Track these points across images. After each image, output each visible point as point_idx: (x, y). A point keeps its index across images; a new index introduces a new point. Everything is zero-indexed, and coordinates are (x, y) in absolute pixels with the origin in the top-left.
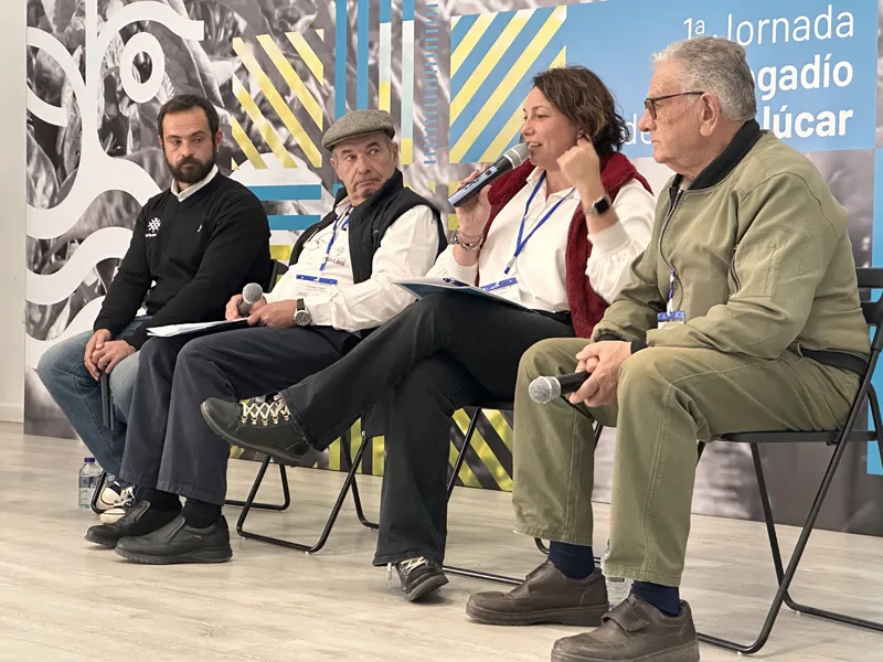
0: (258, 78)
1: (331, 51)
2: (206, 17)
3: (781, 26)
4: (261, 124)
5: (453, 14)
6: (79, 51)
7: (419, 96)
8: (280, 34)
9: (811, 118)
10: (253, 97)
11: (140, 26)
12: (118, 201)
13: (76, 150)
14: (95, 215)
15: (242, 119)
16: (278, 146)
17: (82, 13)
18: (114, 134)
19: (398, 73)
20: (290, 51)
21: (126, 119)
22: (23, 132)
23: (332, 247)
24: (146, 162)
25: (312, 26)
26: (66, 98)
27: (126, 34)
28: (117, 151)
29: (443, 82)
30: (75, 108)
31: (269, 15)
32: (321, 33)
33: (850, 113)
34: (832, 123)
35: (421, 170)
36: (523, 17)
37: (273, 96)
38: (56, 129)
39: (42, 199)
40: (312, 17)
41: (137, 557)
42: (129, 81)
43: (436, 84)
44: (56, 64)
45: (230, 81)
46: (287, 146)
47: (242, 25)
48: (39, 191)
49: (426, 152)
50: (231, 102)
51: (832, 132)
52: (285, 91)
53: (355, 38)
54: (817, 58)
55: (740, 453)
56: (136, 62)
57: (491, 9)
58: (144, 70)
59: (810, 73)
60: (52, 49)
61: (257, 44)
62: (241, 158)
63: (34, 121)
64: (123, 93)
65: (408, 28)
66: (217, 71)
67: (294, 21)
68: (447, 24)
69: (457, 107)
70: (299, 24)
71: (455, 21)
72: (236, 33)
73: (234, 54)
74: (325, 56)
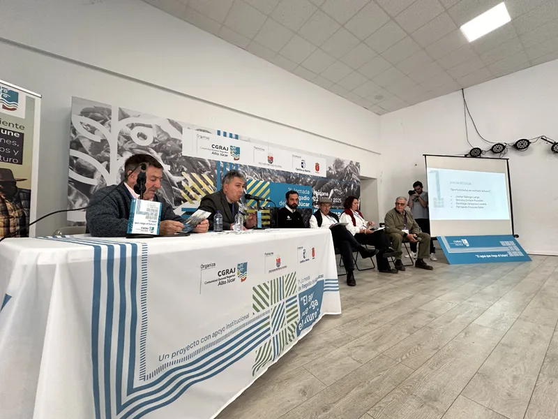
0: (191, 183)
1: (216, 181)
4: (192, 193)
6: (106, 163)
8: (200, 173)
10: (190, 186)
15: (185, 191)
17: (108, 152)
22: (65, 184)
25: (210, 174)
26: (97, 176)
30: (102, 180)
31: (195, 169)
32: (213, 176)
37: (196, 187)
38: (90, 185)
40: (210, 172)
44: (90, 164)
45: (181, 182)
47: (185, 169)
50: (181, 187)
52: (201, 187)
57: (255, 179)
60: (87, 159)
62: (185, 201)
63: (73, 181)
67: (204, 172)
70: (206, 173)
73: (182, 176)
74: (214, 181)
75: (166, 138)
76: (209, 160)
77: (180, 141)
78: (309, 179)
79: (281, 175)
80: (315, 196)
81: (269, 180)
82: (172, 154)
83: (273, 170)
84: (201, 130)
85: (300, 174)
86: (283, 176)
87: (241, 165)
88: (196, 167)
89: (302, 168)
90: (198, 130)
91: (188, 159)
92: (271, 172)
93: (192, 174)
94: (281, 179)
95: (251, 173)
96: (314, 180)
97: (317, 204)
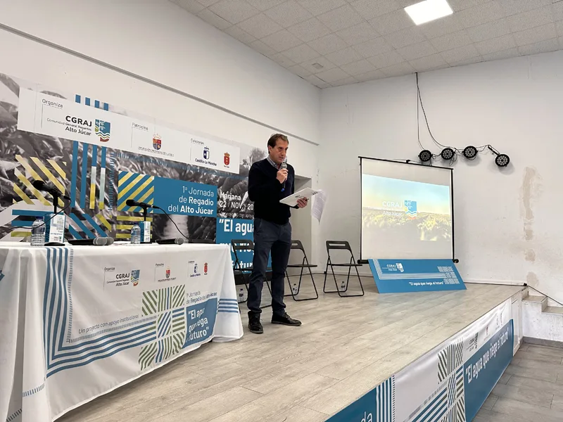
0: (30, 172)
1: (69, 170)
4: (31, 188)
5: (119, 170)
7: (107, 190)
8: (44, 158)
10: (27, 178)
15: (20, 185)
16: (42, 197)
19: (99, 183)
20: (49, 166)
25: (60, 160)
29: (115, 187)
31: (39, 152)
32: (65, 163)
33: (213, 211)
35: (107, 211)
36: (142, 176)
40: (61, 157)
43: (113, 188)
45: (13, 170)
46: (46, 198)
47: (22, 151)
49: (109, 206)
50: (12, 178)
51: (210, 213)
52: (45, 179)
53: (81, 168)
57: (133, 172)
61: (30, 160)
62: (19, 199)
65: (103, 171)
66: (5, 164)
67: (51, 156)
68: (118, 172)
69: (120, 195)
70: (54, 158)
71: (120, 172)
72: (17, 153)
73: (17, 161)
74: (67, 171)
76: (62, 140)
77: (15, 107)
78: (214, 176)
79: (172, 168)
80: (222, 199)
81: (153, 174)
82: (2, 127)
83: (161, 159)
84: (49, 93)
85: (201, 168)
86: (177, 170)
87: (111, 150)
88: (39, 148)
90: (44, 92)
91: (27, 135)
92: (157, 163)
93: (33, 158)
94: (171, 174)
95: (125, 161)
96: (221, 177)
97: (224, 212)
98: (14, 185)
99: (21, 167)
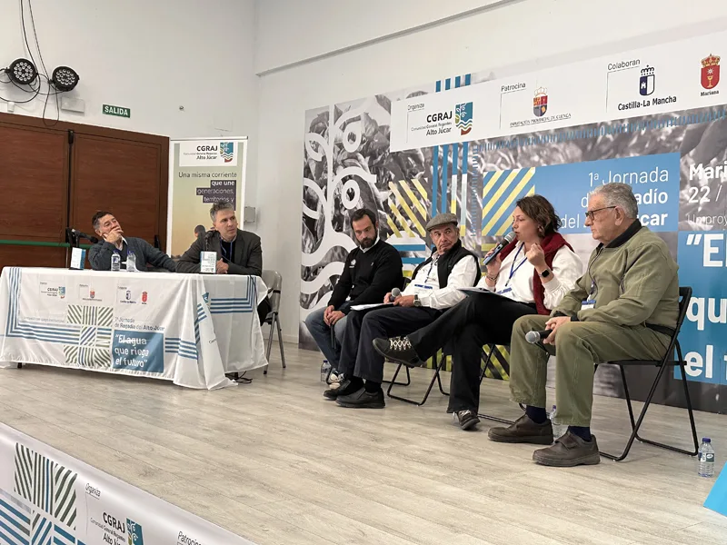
0: (399, 199)
1: (430, 187)
2: (377, 173)
3: (634, 176)
4: (400, 218)
5: (484, 171)
6: (325, 187)
7: (469, 207)
8: (409, 180)
9: (648, 217)
10: (397, 205)
11: (350, 177)
12: (339, 250)
13: (322, 229)
14: (329, 257)
15: (392, 216)
16: (407, 228)
17: (326, 172)
18: (338, 222)
19: (460, 197)
20: (413, 187)
21: (343, 216)
22: (301, 221)
23: (430, 273)
24: (351, 235)
25: (423, 176)
26: (319, 207)
27: (344, 180)
28: (339, 230)
29: (479, 200)
30: (322, 212)
31: (404, 172)
32: (426, 179)
33: (666, 215)
34: (658, 219)
35: (469, 239)
36: (515, 172)
37: (405, 206)
38: (315, 220)
39: (308, 249)
40: (423, 173)
41: (345, 405)
42: (345, 200)
43: (477, 201)
44: (315, 193)
45: (387, 200)
46: (411, 227)
47: (393, 176)
48: (307, 246)
49: (472, 231)
50: (387, 209)
51: (657, 224)
52: (410, 204)
53: (441, 181)
54: (651, 190)
55: (614, 367)
56: (348, 192)
57: (501, 169)
58: (351, 195)
59: (648, 197)
60: (313, 186)
61: (399, 184)
62: (391, 233)
63: (305, 217)
64: (342, 205)
65: (465, 177)
66: (382, 195)
67: (415, 175)
68: (482, 175)
69: (485, 212)
70: (417, 175)
71: (485, 174)
72: (390, 180)
73: (389, 189)
74: (428, 189)
75: (373, 130)
76: (423, 149)
77: (388, 128)
78: (669, 129)
80: (695, 183)
81: (534, 164)
82: (379, 155)
83: (546, 133)
84: (414, 95)
85: (632, 121)
86: (576, 142)
87: (473, 143)
88: (406, 168)
89: (641, 99)
90: (409, 97)
91: (396, 155)
93: (401, 182)
95: (492, 155)
96: (690, 127)
97: (702, 214)
98: (388, 217)
99: (393, 195)
